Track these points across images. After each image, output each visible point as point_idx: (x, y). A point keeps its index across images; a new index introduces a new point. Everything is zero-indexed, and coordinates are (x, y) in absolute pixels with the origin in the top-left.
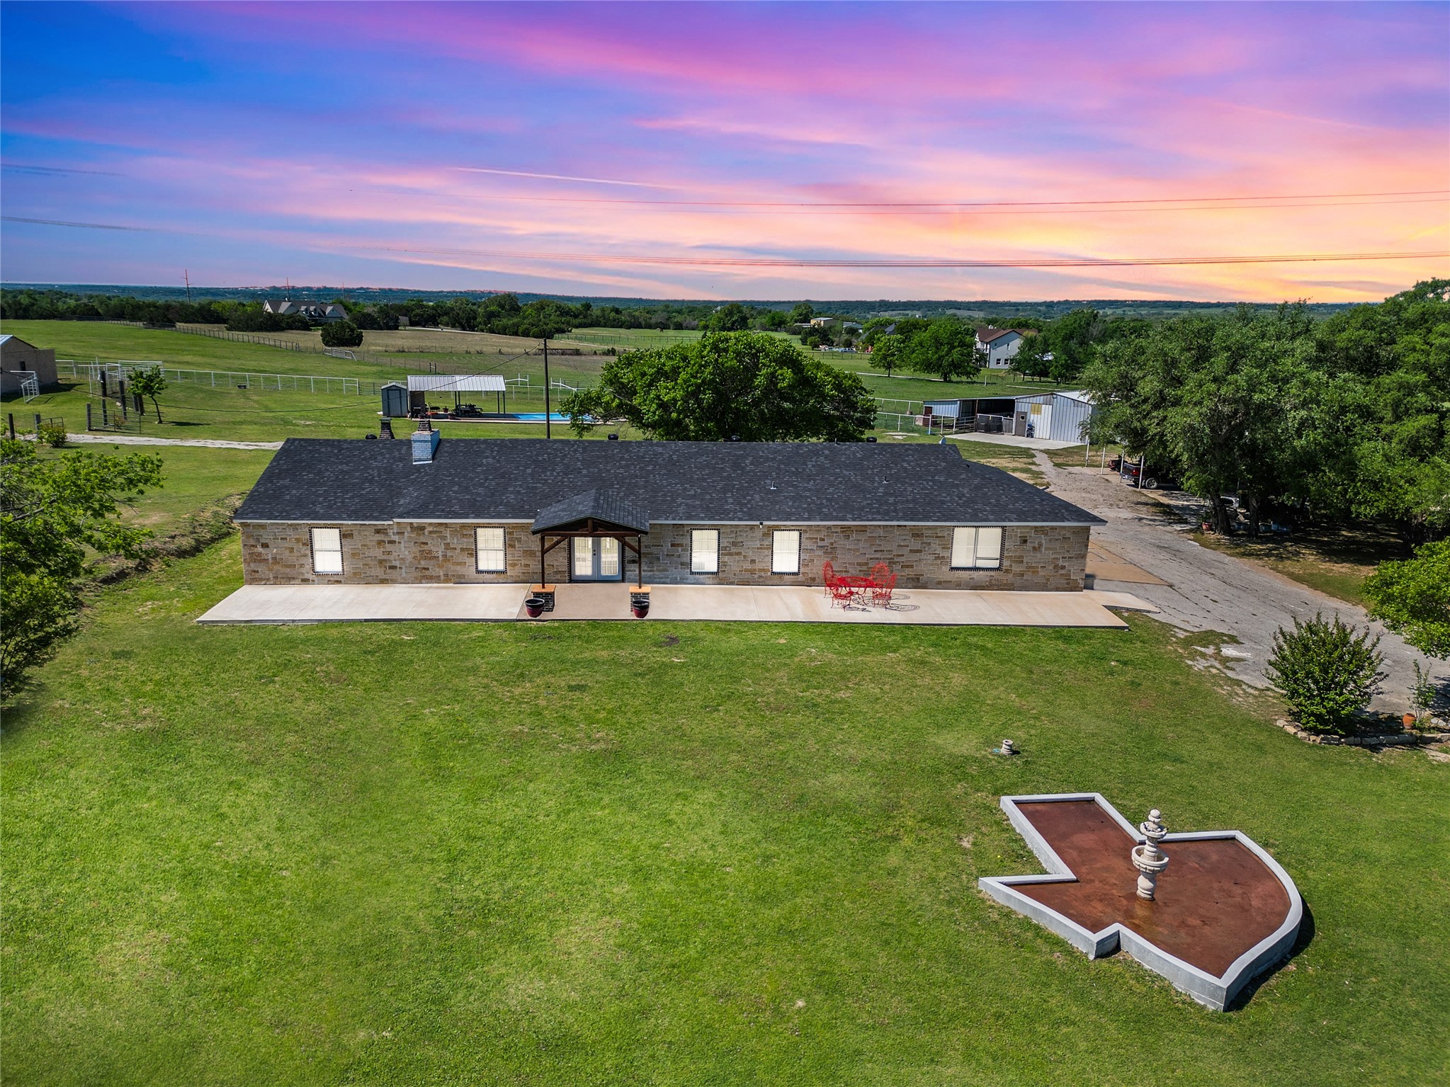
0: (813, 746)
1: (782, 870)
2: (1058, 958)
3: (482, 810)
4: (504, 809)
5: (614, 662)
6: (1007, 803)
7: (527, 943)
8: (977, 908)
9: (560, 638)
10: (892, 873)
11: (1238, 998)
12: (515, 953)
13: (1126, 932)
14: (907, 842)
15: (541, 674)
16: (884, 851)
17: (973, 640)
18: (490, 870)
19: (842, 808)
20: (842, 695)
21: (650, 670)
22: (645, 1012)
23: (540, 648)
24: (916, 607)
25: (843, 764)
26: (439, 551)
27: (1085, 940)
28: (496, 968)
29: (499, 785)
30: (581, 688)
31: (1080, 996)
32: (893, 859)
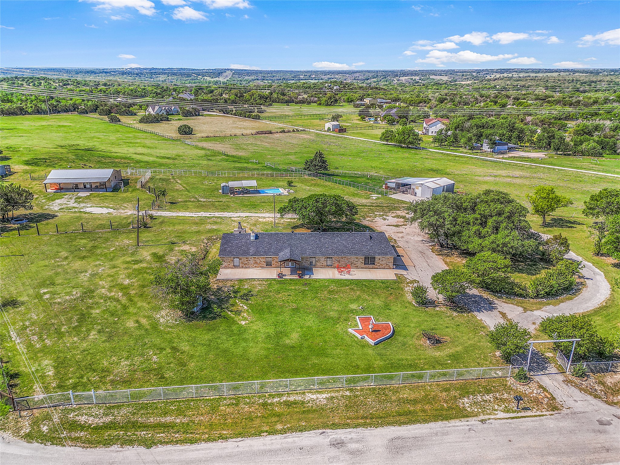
0: (329, 307)
1: (321, 327)
2: (356, 339)
3: (278, 318)
4: (280, 318)
5: (295, 289)
6: (357, 317)
7: (287, 336)
8: (347, 333)
9: (285, 283)
10: (337, 328)
11: (376, 344)
12: (286, 337)
13: (365, 336)
14: (340, 323)
15: (283, 292)
16: (337, 325)
17: (364, 283)
18: (281, 327)
19: (332, 318)
20: (336, 296)
21: (302, 291)
22: (303, 344)
23: (282, 285)
24: (355, 274)
25: (333, 310)
26: (259, 262)
27: (359, 337)
28: (284, 339)
29: (279, 314)
30: (290, 295)
31: (357, 344)
32: (338, 326)
